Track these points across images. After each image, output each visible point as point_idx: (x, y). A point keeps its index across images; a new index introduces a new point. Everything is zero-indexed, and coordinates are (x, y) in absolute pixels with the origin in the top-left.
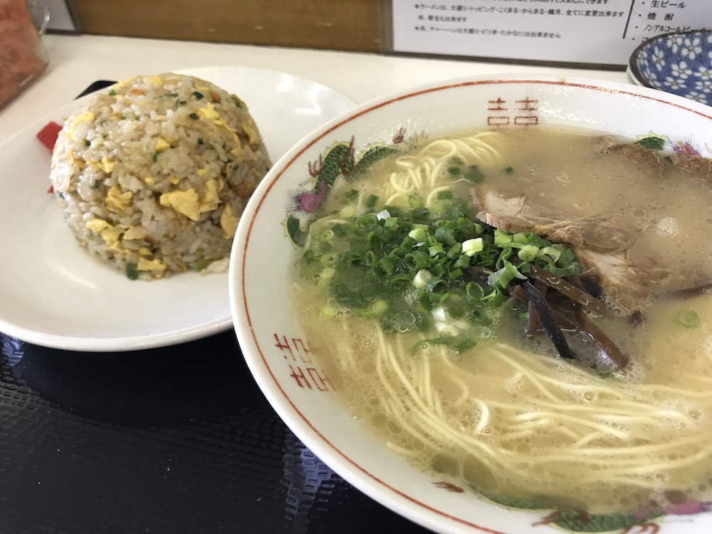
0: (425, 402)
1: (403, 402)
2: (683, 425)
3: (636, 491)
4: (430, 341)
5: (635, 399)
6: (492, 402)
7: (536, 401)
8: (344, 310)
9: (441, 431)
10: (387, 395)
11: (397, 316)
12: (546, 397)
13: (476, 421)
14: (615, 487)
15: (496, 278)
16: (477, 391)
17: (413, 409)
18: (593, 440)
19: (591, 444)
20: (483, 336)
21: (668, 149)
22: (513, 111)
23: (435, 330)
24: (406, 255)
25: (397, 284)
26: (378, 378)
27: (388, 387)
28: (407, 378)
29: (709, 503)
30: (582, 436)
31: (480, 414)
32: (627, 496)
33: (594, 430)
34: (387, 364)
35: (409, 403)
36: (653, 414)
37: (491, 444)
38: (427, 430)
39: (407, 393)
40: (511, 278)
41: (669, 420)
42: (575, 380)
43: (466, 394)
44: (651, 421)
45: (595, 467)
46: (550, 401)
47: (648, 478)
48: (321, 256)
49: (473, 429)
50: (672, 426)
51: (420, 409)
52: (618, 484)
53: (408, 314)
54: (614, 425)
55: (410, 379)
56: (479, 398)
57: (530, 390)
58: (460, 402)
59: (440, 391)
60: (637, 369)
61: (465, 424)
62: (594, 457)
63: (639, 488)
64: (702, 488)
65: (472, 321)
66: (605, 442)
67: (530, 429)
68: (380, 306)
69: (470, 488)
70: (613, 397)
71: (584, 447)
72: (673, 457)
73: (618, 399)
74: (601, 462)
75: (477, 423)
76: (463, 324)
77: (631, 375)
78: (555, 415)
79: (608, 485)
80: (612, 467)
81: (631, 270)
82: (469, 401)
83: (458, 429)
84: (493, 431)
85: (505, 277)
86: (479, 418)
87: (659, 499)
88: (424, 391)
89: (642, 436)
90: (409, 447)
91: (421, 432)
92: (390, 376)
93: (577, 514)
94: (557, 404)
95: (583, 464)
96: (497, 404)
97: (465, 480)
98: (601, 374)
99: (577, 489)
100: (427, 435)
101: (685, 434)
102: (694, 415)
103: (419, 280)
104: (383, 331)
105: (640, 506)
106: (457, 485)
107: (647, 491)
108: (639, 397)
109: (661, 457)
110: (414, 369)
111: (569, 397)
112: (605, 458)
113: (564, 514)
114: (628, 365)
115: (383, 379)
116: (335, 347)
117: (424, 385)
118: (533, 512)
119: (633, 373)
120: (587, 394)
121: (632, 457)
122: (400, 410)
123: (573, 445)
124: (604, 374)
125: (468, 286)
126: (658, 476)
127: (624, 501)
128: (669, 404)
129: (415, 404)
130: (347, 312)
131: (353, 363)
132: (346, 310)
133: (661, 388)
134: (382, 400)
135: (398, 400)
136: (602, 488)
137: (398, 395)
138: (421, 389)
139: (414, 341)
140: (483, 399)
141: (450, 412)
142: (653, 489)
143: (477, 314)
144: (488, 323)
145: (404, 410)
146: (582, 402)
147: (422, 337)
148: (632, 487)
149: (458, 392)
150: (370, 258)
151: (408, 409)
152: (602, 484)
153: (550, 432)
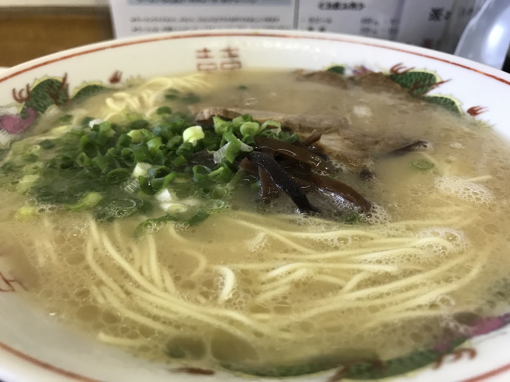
0: (152, 281)
1: (122, 287)
2: (444, 248)
3: (424, 322)
4: (155, 220)
5: (389, 236)
6: (236, 265)
7: (286, 255)
8: (47, 207)
9: (175, 308)
10: (100, 283)
11: (114, 204)
12: (294, 250)
13: (220, 287)
14: (400, 324)
15: (221, 155)
16: (215, 258)
17: (136, 291)
18: (362, 281)
19: (359, 286)
20: (216, 207)
21: (348, 73)
22: (218, 59)
23: (160, 210)
24: (122, 152)
25: (112, 178)
26: (87, 268)
27: (101, 274)
28: (128, 261)
29: (507, 316)
30: (347, 280)
31: (224, 279)
32: (417, 331)
33: (359, 271)
34: (100, 251)
35: (129, 286)
36: (412, 245)
37: (241, 308)
38: (155, 312)
39: (127, 276)
40: (237, 151)
41: (430, 246)
42: (323, 229)
43: (203, 263)
44: (413, 251)
45: (374, 309)
46: (301, 253)
47: (433, 306)
48: (23, 166)
49: (216, 298)
50: (435, 252)
51: (145, 290)
52: (403, 320)
53: (128, 201)
54: (379, 262)
55: (131, 261)
56: (220, 264)
57: (276, 246)
58: (197, 273)
59: (170, 267)
60: (380, 212)
61: (206, 295)
62: (369, 298)
63: (426, 318)
64: (492, 304)
65: (203, 198)
66: (375, 281)
67: (287, 284)
68: (92, 198)
69: (222, 368)
70: (366, 238)
71: (352, 290)
72: (448, 280)
73: (372, 239)
74: (378, 302)
75: (222, 289)
76: (192, 202)
77: (376, 217)
78: (310, 265)
79: (393, 324)
80: (391, 304)
81: (347, 142)
82: (207, 270)
83: (197, 302)
84: (242, 294)
85: (230, 151)
86: (223, 284)
87: (452, 325)
88: (149, 269)
89: (410, 267)
90: (133, 336)
91: (149, 316)
92: (104, 262)
93: (369, 365)
94: (309, 254)
95: (359, 309)
96: (243, 266)
97: (215, 360)
98: (347, 221)
99: (360, 337)
100: (156, 318)
101: (449, 257)
102: (451, 238)
103: (139, 170)
104: (96, 220)
105: (435, 337)
106: (204, 368)
107: (437, 320)
108: (392, 232)
109: (438, 282)
110: (135, 249)
111: (322, 246)
112: (380, 296)
113: (353, 369)
114: (372, 209)
115: (95, 267)
116: (31, 244)
117: (148, 264)
118: (314, 376)
119: (378, 215)
120: (339, 239)
121: (409, 288)
122: (117, 296)
123: (340, 292)
124: (351, 220)
125: (195, 169)
126: (443, 301)
127: (416, 337)
128: (424, 233)
129: (138, 286)
130: (50, 209)
131: (54, 257)
132: (50, 206)
133: (411, 223)
134: (94, 290)
135: (116, 287)
136: (388, 329)
137: (115, 281)
138: (145, 270)
139: (134, 223)
140: (225, 264)
141: (185, 285)
142: (441, 317)
143: (206, 191)
144: (218, 196)
145: (123, 295)
146: (336, 248)
147: (144, 218)
148: (419, 319)
149: (195, 263)
150: (82, 160)
151: (128, 293)
152: (385, 325)
153: (310, 282)
